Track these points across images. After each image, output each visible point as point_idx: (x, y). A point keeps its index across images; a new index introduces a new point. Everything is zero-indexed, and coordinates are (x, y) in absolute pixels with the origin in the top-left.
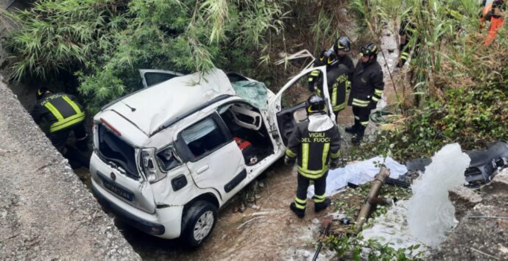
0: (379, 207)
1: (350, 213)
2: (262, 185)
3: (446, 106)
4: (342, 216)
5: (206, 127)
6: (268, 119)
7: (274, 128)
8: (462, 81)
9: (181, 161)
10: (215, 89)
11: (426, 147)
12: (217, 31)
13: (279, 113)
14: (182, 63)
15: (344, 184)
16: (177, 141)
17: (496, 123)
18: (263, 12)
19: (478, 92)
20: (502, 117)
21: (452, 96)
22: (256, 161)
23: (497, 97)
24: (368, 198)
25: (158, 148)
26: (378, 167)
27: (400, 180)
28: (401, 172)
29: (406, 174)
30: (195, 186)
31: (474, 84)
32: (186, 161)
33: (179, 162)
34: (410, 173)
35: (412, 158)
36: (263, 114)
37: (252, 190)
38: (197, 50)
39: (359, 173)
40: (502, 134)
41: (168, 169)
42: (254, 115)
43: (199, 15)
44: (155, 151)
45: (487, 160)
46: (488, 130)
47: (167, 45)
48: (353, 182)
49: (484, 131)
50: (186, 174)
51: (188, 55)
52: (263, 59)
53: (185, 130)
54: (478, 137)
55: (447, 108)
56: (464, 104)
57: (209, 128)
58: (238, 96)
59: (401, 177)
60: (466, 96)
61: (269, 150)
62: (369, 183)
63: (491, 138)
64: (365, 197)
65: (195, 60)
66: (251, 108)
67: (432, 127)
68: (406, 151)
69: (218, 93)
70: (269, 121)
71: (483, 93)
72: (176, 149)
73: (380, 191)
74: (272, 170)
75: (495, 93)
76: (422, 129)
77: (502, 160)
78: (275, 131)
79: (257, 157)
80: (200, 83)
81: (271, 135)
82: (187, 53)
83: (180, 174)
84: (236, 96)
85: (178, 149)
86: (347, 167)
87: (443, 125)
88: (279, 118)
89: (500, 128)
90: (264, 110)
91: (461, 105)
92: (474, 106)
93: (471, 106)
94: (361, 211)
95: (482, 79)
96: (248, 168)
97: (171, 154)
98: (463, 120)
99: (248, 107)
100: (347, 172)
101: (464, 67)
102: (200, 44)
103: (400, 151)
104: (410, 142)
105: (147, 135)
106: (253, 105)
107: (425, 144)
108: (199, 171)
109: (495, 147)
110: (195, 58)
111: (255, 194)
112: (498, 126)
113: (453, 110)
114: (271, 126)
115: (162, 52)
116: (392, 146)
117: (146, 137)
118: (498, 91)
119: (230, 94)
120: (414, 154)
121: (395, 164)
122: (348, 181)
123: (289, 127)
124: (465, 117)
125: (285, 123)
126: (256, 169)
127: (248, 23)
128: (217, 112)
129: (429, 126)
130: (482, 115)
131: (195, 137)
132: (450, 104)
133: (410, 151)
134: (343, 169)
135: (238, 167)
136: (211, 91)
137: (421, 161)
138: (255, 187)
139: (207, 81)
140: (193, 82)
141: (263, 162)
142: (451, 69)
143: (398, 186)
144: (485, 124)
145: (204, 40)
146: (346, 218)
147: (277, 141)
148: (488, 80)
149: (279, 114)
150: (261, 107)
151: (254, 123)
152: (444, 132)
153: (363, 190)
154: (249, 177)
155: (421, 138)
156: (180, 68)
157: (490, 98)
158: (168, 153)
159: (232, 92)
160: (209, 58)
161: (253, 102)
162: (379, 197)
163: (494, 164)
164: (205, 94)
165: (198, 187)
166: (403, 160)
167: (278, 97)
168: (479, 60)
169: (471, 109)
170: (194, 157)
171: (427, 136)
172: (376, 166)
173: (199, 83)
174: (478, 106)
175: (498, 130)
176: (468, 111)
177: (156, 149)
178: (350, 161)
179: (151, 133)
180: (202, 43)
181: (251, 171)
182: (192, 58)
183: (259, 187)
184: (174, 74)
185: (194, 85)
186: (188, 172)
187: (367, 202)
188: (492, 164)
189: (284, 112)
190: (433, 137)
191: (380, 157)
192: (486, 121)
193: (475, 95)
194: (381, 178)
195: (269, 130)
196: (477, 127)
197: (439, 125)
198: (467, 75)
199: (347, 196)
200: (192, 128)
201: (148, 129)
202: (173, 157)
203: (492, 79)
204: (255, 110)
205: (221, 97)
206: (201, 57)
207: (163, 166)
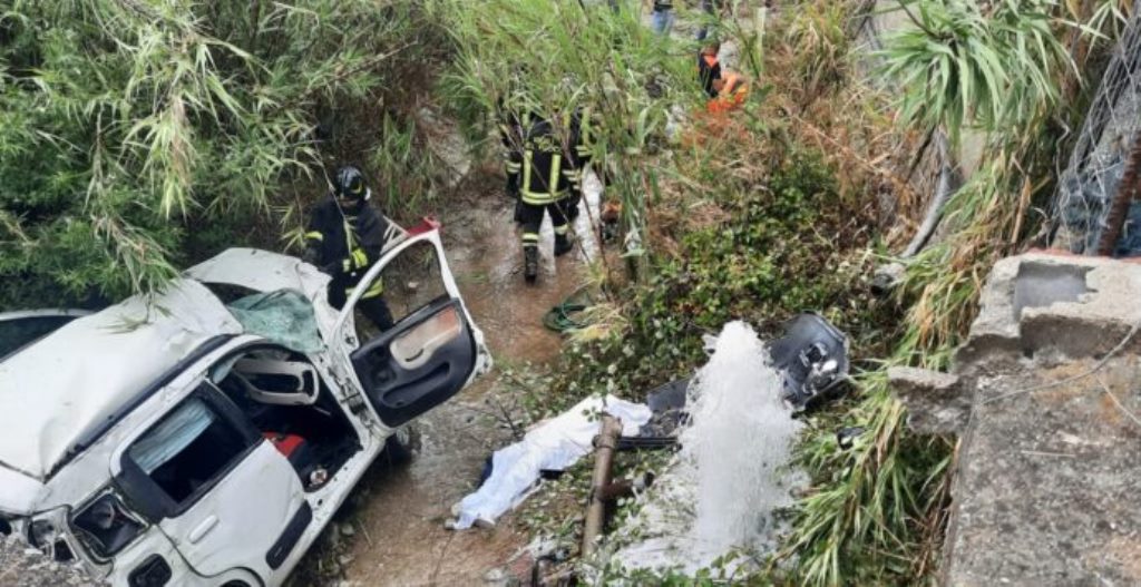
0: (621, 502)
1: (563, 535)
2: (349, 530)
3: (690, 267)
4: (549, 546)
5: (189, 424)
6: (332, 373)
7: (350, 389)
8: (705, 216)
9: (143, 521)
10: (190, 329)
11: (673, 357)
12: (177, 186)
13: (354, 352)
14: (86, 280)
15: (534, 476)
16: (121, 475)
17: (785, 282)
18: (263, 135)
19: (740, 230)
20: (792, 268)
21: (695, 245)
22: (325, 476)
23: (775, 233)
24: (594, 491)
25: (75, 504)
26: (594, 421)
27: (644, 435)
28: (640, 419)
29: (651, 421)
30: (191, 573)
31: (728, 216)
32: (155, 519)
33: (137, 525)
34: (657, 417)
35: (653, 386)
36: (317, 364)
37: (328, 547)
38: (124, 243)
39: (557, 444)
40: (802, 301)
41: (113, 549)
42: (297, 369)
43: (110, 160)
44: (70, 515)
45: (790, 356)
46: (777, 298)
47: (36, 244)
48: (550, 467)
49: (770, 301)
50: (163, 550)
52: (289, 239)
53: (137, 441)
54: (763, 315)
55: (693, 271)
56: (721, 258)
57: (197, 423)
58: (252, 333)
59: (643, 428)
60: (720, 241)
61: (350, 445)
62: (583, 459)
63: (783, 311)
64: (584, 490)
65: (125, 267)
66: (287, 356)
67: (674, 315)
68: (637, 375)
69: (200, 336)
70: (335, 376)
71: (748, 231)
72: (121, 493)
73: (614, 470)
74: (365, 489)
75: (768, 226)
76: (657, 323)
77: (816, 349)
78: (353, 396)
79: (324, 468)
80: (150, 320)
81: (346, 408)
82: (95, 256)
83: (151, 556)
84: (244, 333)
85: (128, 494)
86: (528, 437)
87: (693, 308)
88: (359, 364)
89: (795, 290)
90: (318, 353)
91: (717, 260)
92: (740, 257)
93: (734, 258)
94: (587, 524)
95: (741, 204)
96: (312, 498)
97: (112, 512)
98: (730, 287)
99: (278, 353)
100: (533, 448)
101: (707, 188)
102: (130, 228)
103: (625, 377)
104: (639, 355)
105: (38, 478)
106: (290, 346)
107: (670, 352)
108: (194, 535)
109: (797, 327)
110: (122, 262)
111: (339, 554)
112: (789, 287)
113: (705, 272)
114: (342, 388)
115: (23, 265)
116: (612, 368)
117: (38, 484)
118: (772, 221)
119: (232, 332)
120: (654, 377)
121: (624, 405)
122: (540, 467)
123: (385, 380)
124: (730, 281)
125: (374, 374)
126: (328, 496)
127: (231, 163)
128: (208, 380)
129: (669, 315)
130: (759, 272)
131: (162, 455)
132: (698, 263)
133: (645, 372)
134: (521, 443)
135: (289, 501)
136: (184, 334)
137: (674, 387)
138: (334, 538)
139: (166, 312)
140: (125, 319)
141: (341, 474)
142: (678, 194)
143: (643, 449)
144: (766, 286)
145: (138, 215)
146: (559, 548)
147: (364, 418)
148: (750, 204)
149: (356, 356)
150: (309, 348)
151: (301, 388)
152: (699, 320)
153: (576, 477)
154: (319, 519)
155: (659, 342)
156: (83, 295)
157: (762, 238)
158: (106, 511)
159: (234, 326)
160: (162, 257)
161: (289, 340)
162: (614, 481)
163: (805, 360)
164: (168, 344)
165: (199, 574)
166: (637, 394)
167: (346, 318)
168: (724, 169)
169: (737, 263)
170: (173, 502)
171: (669, 334)
172: (590, 420)
173: (145, 322)
174: (746, 257)
175: (791, 294)
176: (733, 269)
177: (70, 507)
178: (529, 425)
179: (48, 471)
180: (133, 223)
181: (320, 502)
182: (114, 265)
183: (344, 537)
184: (63, 314)
185: (134, 327)
186: (168, 545)
187: (595, 499)
188: (800, 361)
189: (367, 348)
190: (681, 335)
191: (595, 398)
192: (769, 282)
193: (736, 236)
194: (608, 441)
195: (339, 397)
196: (754, 297)
197: (686, 307)
198: (712, 202)
199: (545, 499)
200: (155, 434)
201: (37, 463)
202: (120, 518)
203: (757, 199)
204: (299, 357)
205: (210, 344)
206: (140, 259)
207: (98, 546)
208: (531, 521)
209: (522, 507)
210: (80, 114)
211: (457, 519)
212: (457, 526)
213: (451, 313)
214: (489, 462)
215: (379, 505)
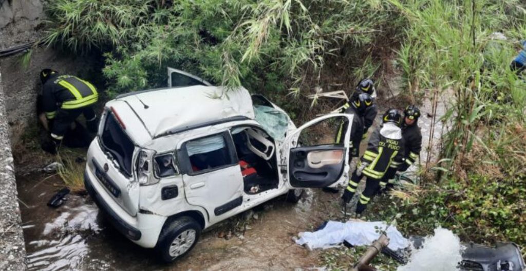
2: (256, 217)
3: (466, 190)
5: (214, 144)
6: (281, 152)
7: (284, 162)
8: (489, 170)
9: (178, 171)
10: (234, 108)
11: (434, 226)
12: (252, 52)
13: (293, 148)
14: (210, 73)
15: (339, 240)
16: (179, 150)
17: (513, 223)
18: (307, 44)
19: (503, 186)
20: (521, 219)
21: (475, 181)
22: (257, 191)
23: (522, 197)
24: (358, 263)
25: (159, 152)
26: (378, 233)
28: (401, 245)
30: (184, 200)
31: (501, 176)
32: (182, 173)
33: (175, 171)
36: (277, 145)
37: (245, 219)
38: (228, 65)
39: (357, 234)
40: (516, 237)
41: (162, 175)
42: (268, 143)
43: (240, 31)
44: (155, 155)
45: (493, 260)
46: (503, 228)
47: (201, 51)
48: (349, 241)
49: (498, 228)
50: (179, 185)
51: (218, 67)
52: (291, 91)
53: (191, 141)
54: (490, 233)
55: (466, 192)
56: (485, 194)
57: (217, 145)
58: (257, 121)
59: (400, 250)
60: (489, 186)
61: (273, 184)
62: (364, 247)
63: (503, 237)
64: (356, 260)
65: (223, 74)
66: (267, 136)
67: (446, 208)
68: (413, 224)
69: (236, 113)
70: (281, 154)
71: (508, 188)
72: (177, 157)
73: (373, 259)
74: (272, 204)
75: (520, 192)
76: (435, 207)
77: (508, 264)
78: (284, 166)
79: (260, 187)
80: (222, 98)
81: (279, 169)
82: (217, 65)
83: (175, 185)
84: (254, 120)
85: (178, 158)
86: (348, 223)
87: (458, 209)
88: (292, 154)
89: (516, 230)
90: (279, 141)
91: (482, 194)
92: (495, 198)
93: (491, 198)
95: (511, 173)
96: (246, 196)
97: (170, 161)
98: (480, 210)
99: (264, 134)
100: (346, 229)
101: (496, 156)
102: (233, 60)
103: (407, 222)
104: (420, 216)
105: (151, 136)
106: (269, 133)
107: (434, 223)
108: (193, 186)
109: (504, 248)
110: (223, 71)
111: (247, 224)
112: (514, 227)
113: (472, 196)
114: (282, 160)
115: (194, 57)
116: (399, 215)
117: (150, 138)
118: (523, 190)
119: (249, 117)
120: (420, 230)
121: (397, 235)
122: (344, 238)
123: (299, 166)
124: (483, 207)
126: (253, 199)
127: (288, 51)
128: (229, 131)
129: (443, 206)
130: (500, 211)
131: (200, 150)
132: (471, 190)
133: (417, 225)
134: (343, 224)
135: (235, 193)
136: (230, 109)
138: (249, 217)
139: (228, 98)
140: (215, 94)
141: (263, 194)
142: (482, 153)
143: (394, 259)
144: (501, 220)
145: (238, 56)
147: (284, 176)
148: (517, 176)
149: (293, 150)
150: (278, 138)
151: (266, 151)
152: (457, 217)
153: (357, 252)
154: (244, 206)
155: (431, 216)
157: (514, 195)
158: (167, 160)
159: (251, 115)
160: (238, 77)
161: (270, 131)
162: (370, 264)
163: (499, 267)
164: (223, 110)
165: (187, 202)
166: (408, 233)
167: (297, 133)
168: (512, 153)
169: (491, 201)
170: (192, 171)
171: (438, 215)
172: (377, 232)
173: (220, 98)
174: (499, 200)
175: (513, 231)
176: (487, 203)
177: (156, 152)
178: (353, 218)
179: (156, 135)
180: (235, 58)
181: (249, 200)
182: (220, 71)
183: (253, 219)
184: (201, 81)
185: (215, 98)
186: (182, 184)
187: (356, 267)
188: (496, 265)
189: (298, 149)
190: (444, 218)
191: (383, 223)
192: (503, 218)
193: (499, 188)
194: (378, 246)
195: (279, 163)
196: (492, 221)
197: (454, 207)
198: (497, 165)
199: (338, 253)
200: (200, 141)
201: (155, 131)
202: (171, 165)
203: (521, 176)
204: (271, 139)
205: (238, 118)
206: (230, 73)
207: (158, 171)
208: (327, 258)
209: (326, 250)
210: (240, 8)
211: (299, 238)
212: (297, 241)
213: (340, 153)
214: (325, 223)
215: (273, 214)
